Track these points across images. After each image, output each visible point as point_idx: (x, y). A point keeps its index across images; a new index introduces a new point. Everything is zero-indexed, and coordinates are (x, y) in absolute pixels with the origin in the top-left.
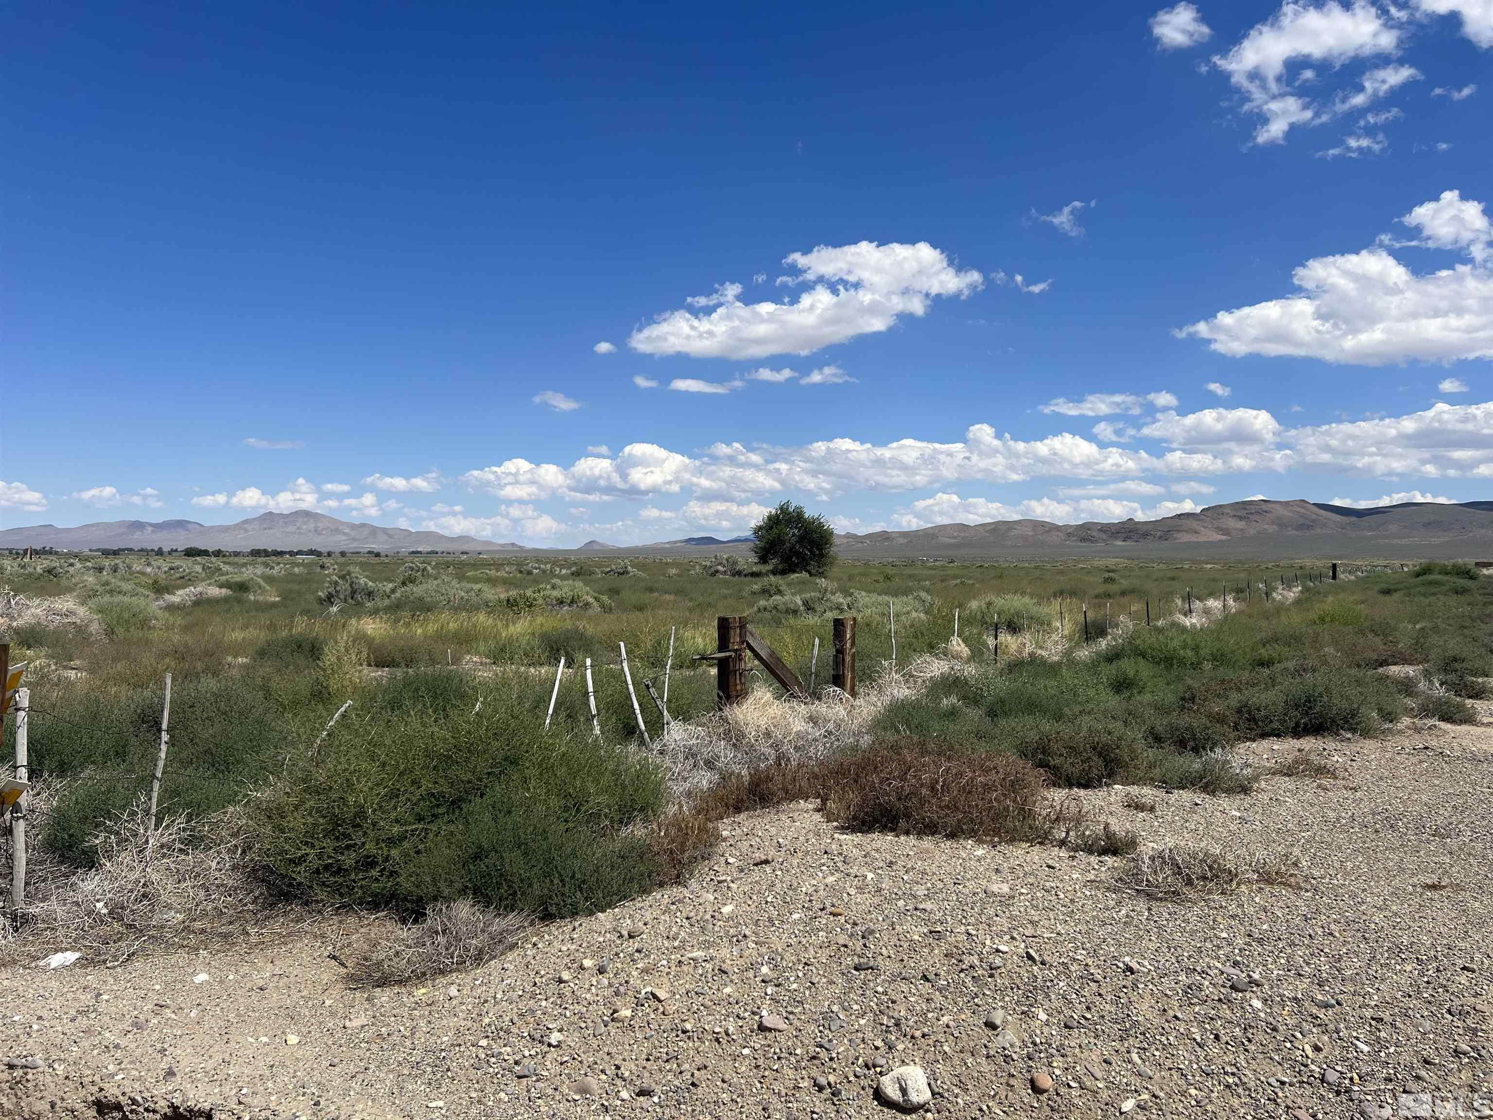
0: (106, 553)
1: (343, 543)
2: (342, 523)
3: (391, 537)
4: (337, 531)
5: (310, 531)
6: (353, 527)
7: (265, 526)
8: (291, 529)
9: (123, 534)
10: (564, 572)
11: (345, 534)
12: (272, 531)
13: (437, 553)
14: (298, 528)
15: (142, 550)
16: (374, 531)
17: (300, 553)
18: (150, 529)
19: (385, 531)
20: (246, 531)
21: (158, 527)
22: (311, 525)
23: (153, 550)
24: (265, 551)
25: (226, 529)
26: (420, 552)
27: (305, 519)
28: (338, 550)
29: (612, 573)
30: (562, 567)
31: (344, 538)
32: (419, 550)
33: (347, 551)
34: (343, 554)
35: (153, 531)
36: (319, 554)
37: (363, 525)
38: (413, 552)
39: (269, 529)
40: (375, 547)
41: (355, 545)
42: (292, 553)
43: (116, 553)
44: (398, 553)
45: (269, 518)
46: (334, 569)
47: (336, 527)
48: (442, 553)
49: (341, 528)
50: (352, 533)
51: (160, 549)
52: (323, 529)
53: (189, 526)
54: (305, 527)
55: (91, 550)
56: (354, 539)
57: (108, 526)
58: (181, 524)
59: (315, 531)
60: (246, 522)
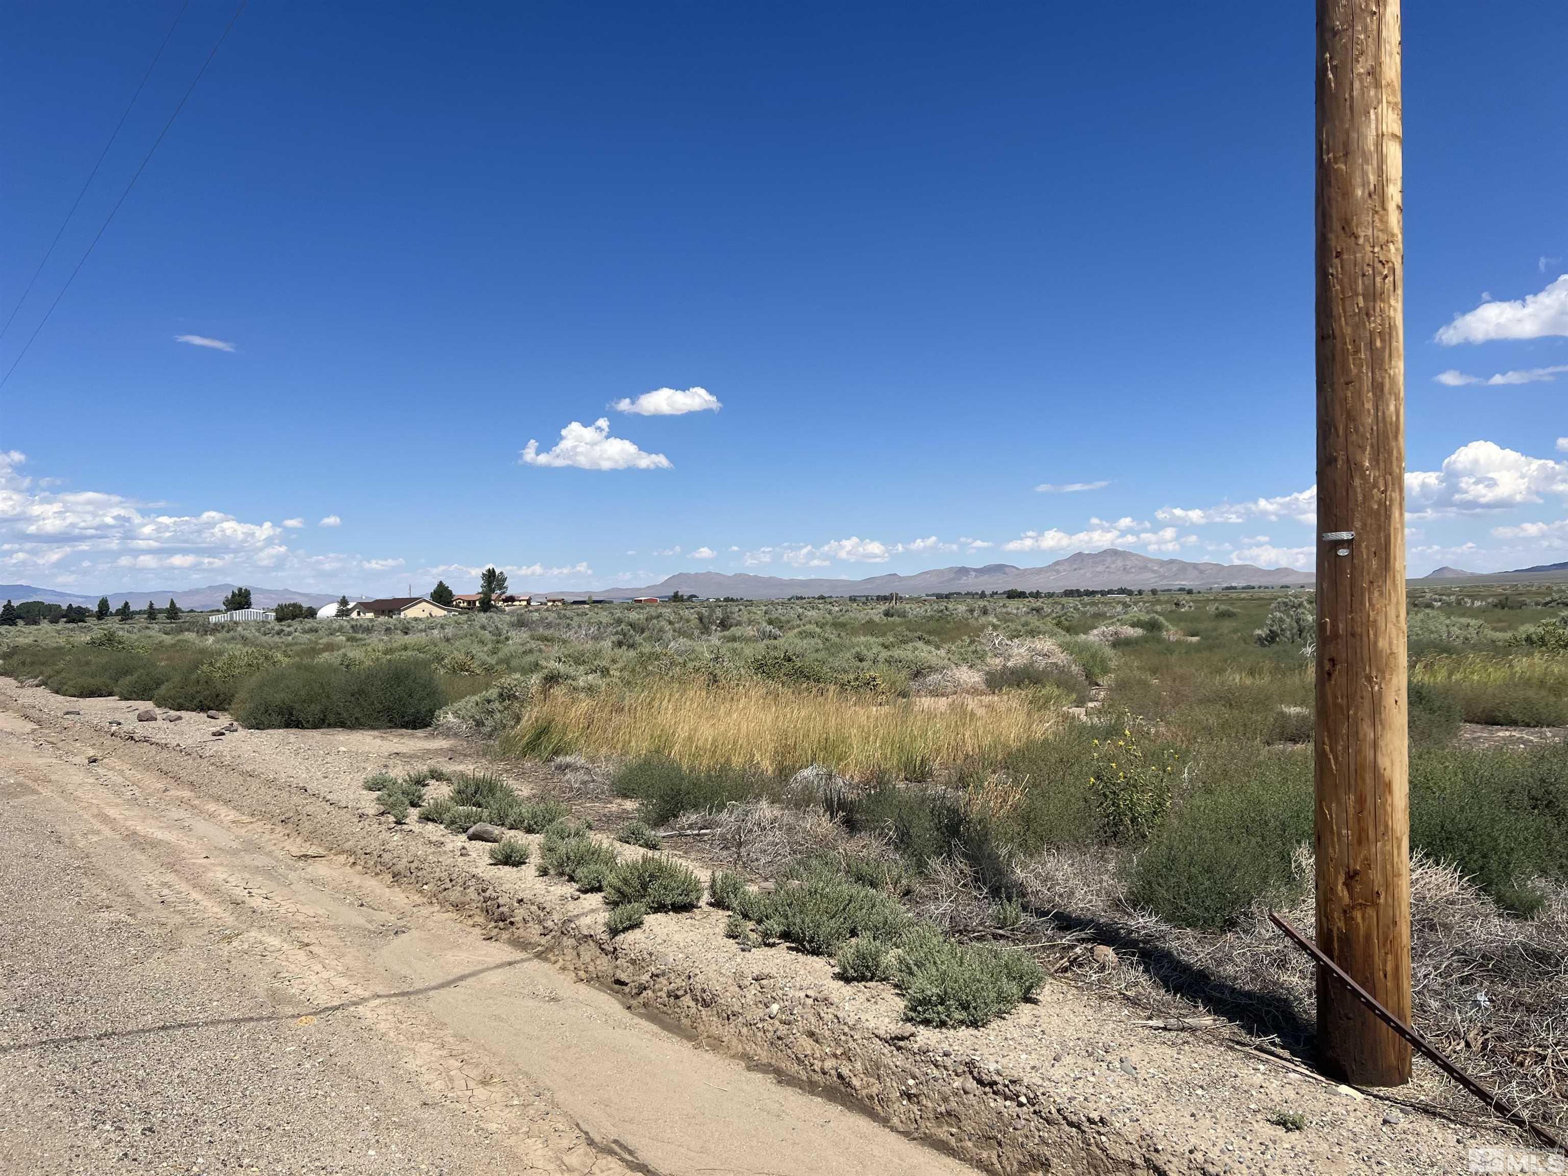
0: (939, 597)
1: (1152, 581)
2: (1150, 560)
3: (1201, 572)
4: (1145, 568)
5: (1119, 570)
6: (1162, 563)
7: (1075, 566)
8: (1100, 568)
9: (952, 579)
10: (1477, 604)
11: (1154, 572)
12: (1082, 572)
13: (1254, 588)
14: (1107, 568)
15: (968, 594)
16: (1184, 567)
17: (1111, 592)
18: (974, 574)
19: (1195, 566)
20: (1058, 572)
21: (981, 571)
22: (1120, 563)
23: (977, 594)
24: (1078, 591)
25: (1039, 571)
26: (1235, 588)
27: (1114, 558)
28: (1147, 588)
29: (1553, 604)
30: (1473, 597)
31: (1153, 575)
32: (1233, 585)
33: (1158, 589)
34: (1154, 592)
35: (976, 576)
36: (1130, 593)
37: (1172, 562)
38: (1228, 588)
39: (1080, 569)
40: (1187, 584)
41: (1164, 582)
42: (1103, 593)
43: (948, 596)
44: (1211, 589)
45: (1079, 558)
46: (1190, 607)
47: (1145, 564)
48: (1260, 587)
49: (1149, 565)
50: (1161, 570)
51: (983, 592)
52: (1131, 568)
53: (1006, 569)
54: (1113, 566)
55: (927, 595)
56: (1163, 577)
57: (939, 573)
58: (1000, 568)
59: (1124, 569)
60: (1057, 563)
